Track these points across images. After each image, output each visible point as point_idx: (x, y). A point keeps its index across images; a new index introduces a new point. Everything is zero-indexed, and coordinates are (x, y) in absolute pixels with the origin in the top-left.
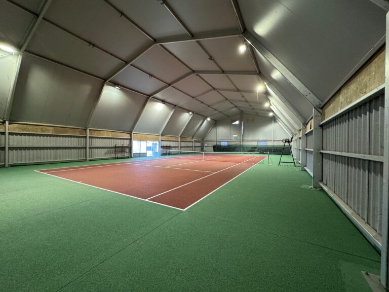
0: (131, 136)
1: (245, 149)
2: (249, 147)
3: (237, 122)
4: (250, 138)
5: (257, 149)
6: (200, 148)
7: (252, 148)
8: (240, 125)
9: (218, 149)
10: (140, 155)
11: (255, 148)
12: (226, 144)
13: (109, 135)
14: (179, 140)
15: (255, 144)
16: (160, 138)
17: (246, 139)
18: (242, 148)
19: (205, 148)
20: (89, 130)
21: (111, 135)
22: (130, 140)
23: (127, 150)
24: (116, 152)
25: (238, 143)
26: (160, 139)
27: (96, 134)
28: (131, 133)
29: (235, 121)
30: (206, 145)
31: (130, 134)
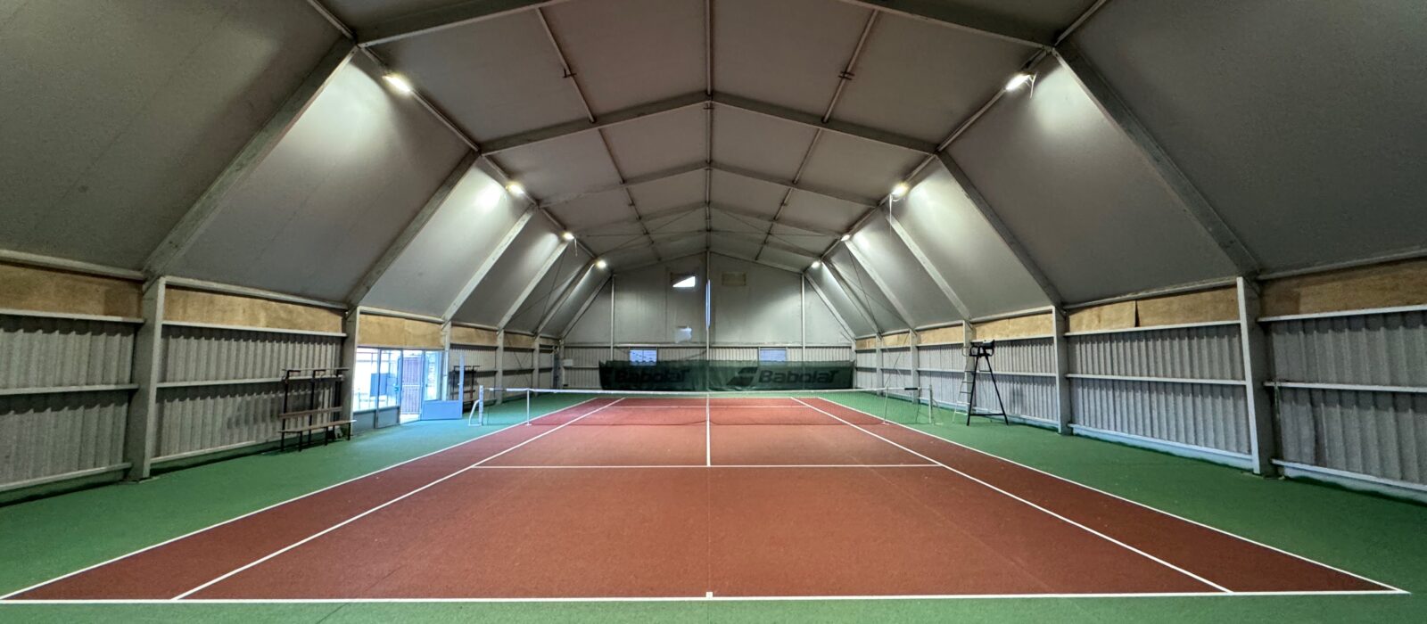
0: (347, 323)
1: (720, 375)
2: (732, 369)
3: (690, 282)
4: (735, 338)
5: (756, 376)
6: (549, 376)
7: (743, 370)
8: (699, 291)
9: (619, 376)
10: (376, 419)
11: (752, 370)
12: (649, 357)
13: (255, 321)
14: (500, 342)
15: (749, 357)
16: (448, 334)
17: (722, 339)
18: (708, 374)
19: (564, 372)
20: (169, 286)
21: (262, 316)
22: (344, 344)
23: (326, 396)
24: (282, 413)
25: (692, 355)
26: (446, 341)
27: (190, 311)
28: (353, 308)
29: (685, 276)
30: (569, 363)
31: (345, 310)
